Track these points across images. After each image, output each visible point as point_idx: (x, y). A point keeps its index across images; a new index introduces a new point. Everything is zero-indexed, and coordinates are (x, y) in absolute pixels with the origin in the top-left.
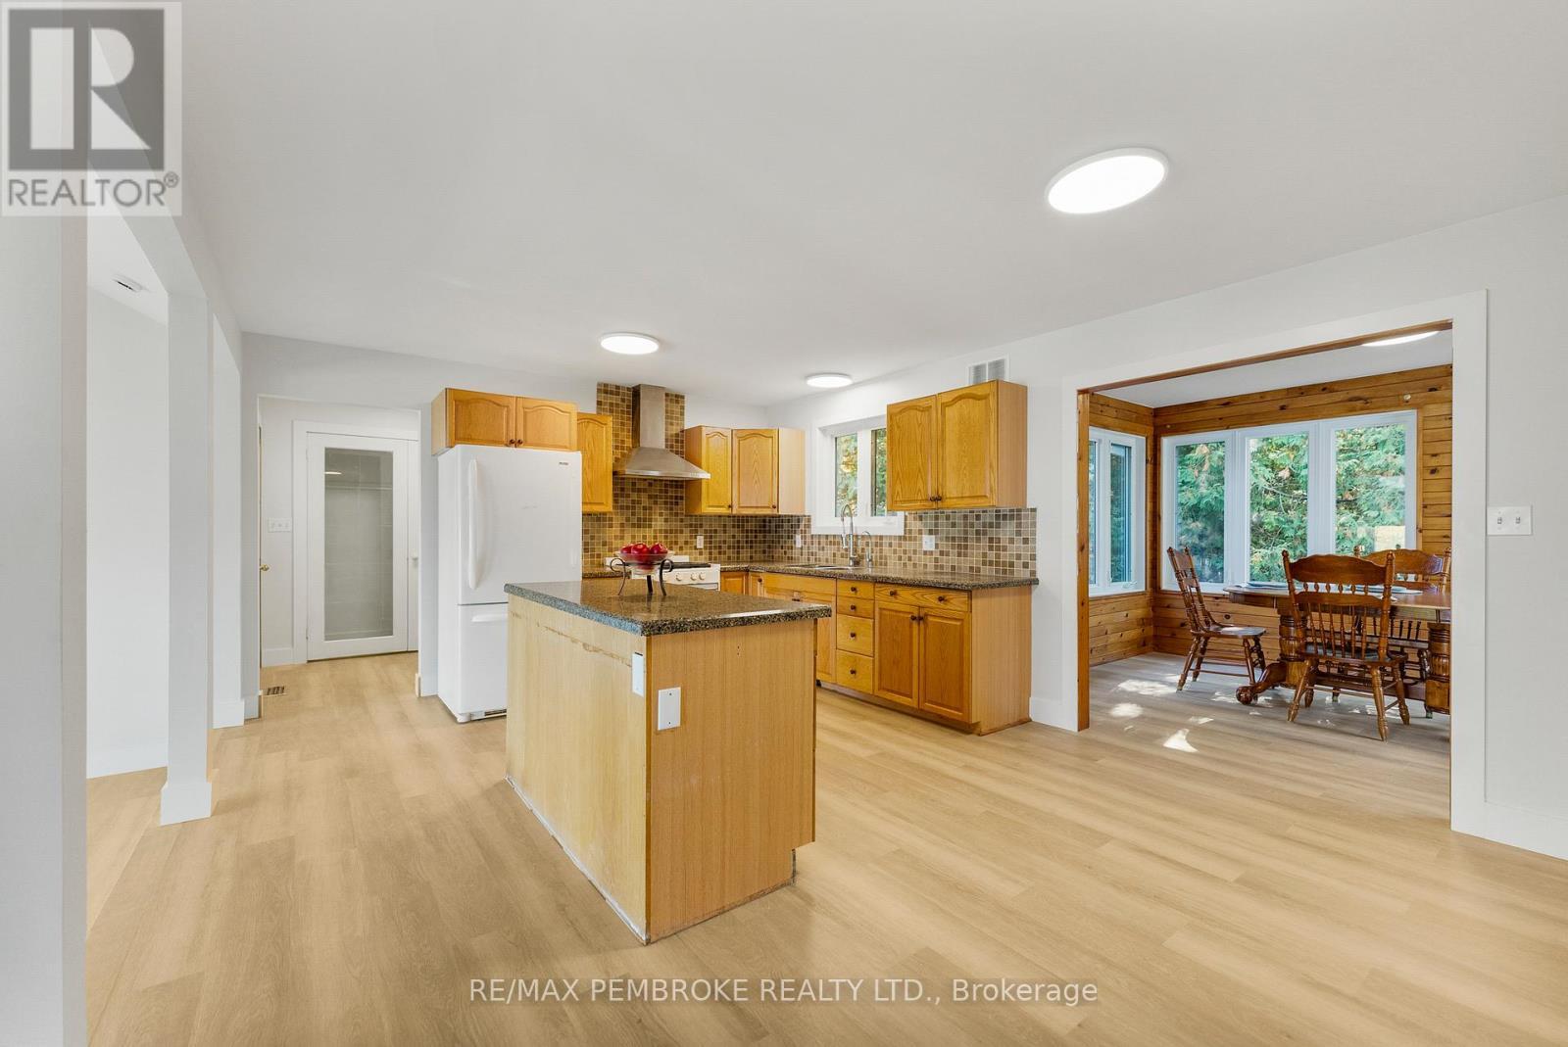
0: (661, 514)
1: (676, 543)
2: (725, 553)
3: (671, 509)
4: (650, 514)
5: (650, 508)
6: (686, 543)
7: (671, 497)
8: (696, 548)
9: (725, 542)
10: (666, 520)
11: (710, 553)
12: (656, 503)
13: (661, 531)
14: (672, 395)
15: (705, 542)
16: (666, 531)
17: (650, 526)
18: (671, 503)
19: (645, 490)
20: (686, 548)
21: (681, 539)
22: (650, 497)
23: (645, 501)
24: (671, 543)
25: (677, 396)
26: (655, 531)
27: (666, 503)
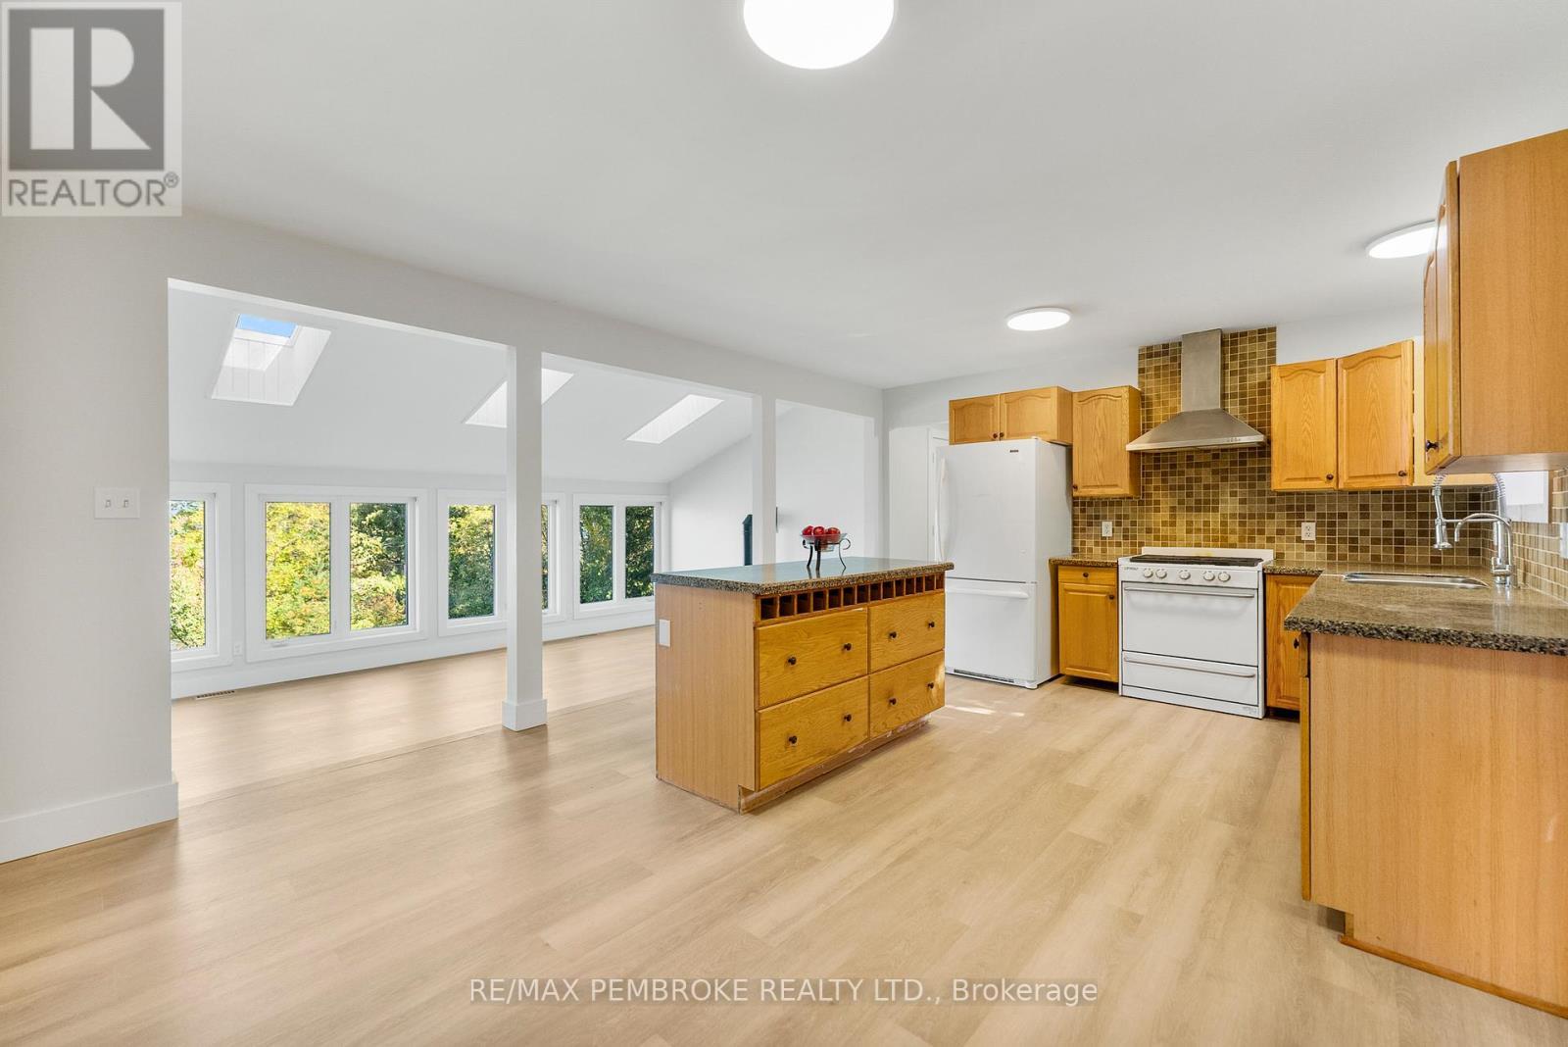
0: (1233, 494)
1: (1261, 532)
2: (1365, 549)
3: (1252, 486)
4: (1216, 494)
5: (1216, 487)
6: (1280, 532)
7: (1252, 470)
8: (1299, 540)
9: (1364, 532)
10: (1243, 502)
11: (1331, 549)
12: (1224, 479)
13: (1233, 516)
14: (1253, 332)
15: (1318, 532)
16: (1242, 516)
17: (1215, 510)
18: (1252, 478)
19: (1207, 465)
20: (1281, 540)
21: (1271, 527)
22: (1215, 472)
23: (1207, 477)
24: (1252, 532)
25: (1262, 331)
26: (1223, 515)
27: (1242, 479)
